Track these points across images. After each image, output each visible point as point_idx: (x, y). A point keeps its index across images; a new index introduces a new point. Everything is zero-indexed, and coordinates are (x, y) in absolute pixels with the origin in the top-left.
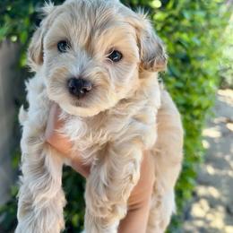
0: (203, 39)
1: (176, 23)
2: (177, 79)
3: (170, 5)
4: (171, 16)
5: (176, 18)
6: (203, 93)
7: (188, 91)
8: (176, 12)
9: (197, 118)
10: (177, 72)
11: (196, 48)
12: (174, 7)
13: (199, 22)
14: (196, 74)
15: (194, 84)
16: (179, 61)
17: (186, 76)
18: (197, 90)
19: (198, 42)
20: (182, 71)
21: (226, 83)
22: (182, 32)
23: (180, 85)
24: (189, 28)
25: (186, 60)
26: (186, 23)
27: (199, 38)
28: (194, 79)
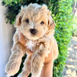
0: (66, 23)
1: (59, 20)
2: (60, 34)
3: (57, 15)
4: (57, 18)
5: (59, 18)
6: (67, 38)
7: (63, 37)
8: (58, 17)
9: (66, 44)
10: (59, 32)
11: (64, 25)
12: (58, 15)
13: (65, 19)
14: (65, 32)
15: (64, 35)
16: (60, 29)
17: (62, 33)
18: (65, 37)
19: (65, 24)
20: (61, 32)
21: (74, 35)
22: (60, 22)
23: (60, 35)
24: (62, 21)
25: (62, 29)
26: (61, 19)
27: (65, 23)
28: (64, 34)
